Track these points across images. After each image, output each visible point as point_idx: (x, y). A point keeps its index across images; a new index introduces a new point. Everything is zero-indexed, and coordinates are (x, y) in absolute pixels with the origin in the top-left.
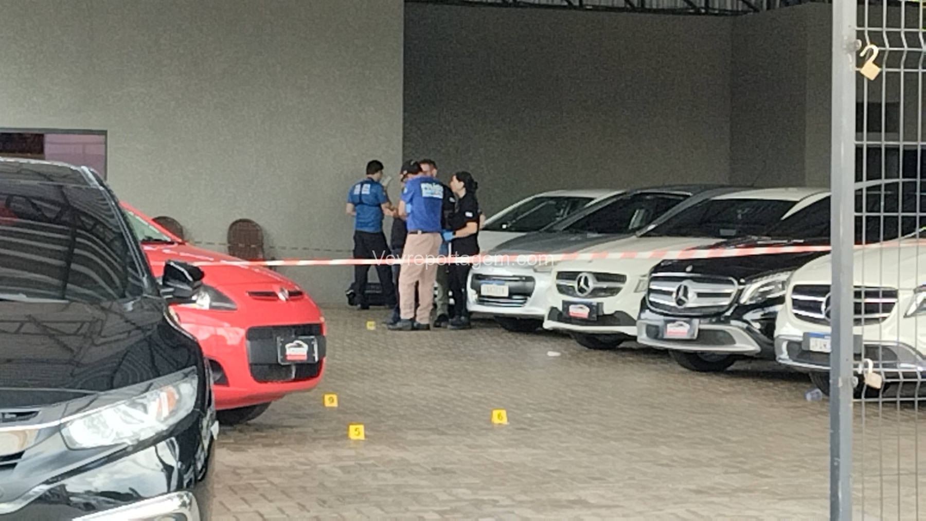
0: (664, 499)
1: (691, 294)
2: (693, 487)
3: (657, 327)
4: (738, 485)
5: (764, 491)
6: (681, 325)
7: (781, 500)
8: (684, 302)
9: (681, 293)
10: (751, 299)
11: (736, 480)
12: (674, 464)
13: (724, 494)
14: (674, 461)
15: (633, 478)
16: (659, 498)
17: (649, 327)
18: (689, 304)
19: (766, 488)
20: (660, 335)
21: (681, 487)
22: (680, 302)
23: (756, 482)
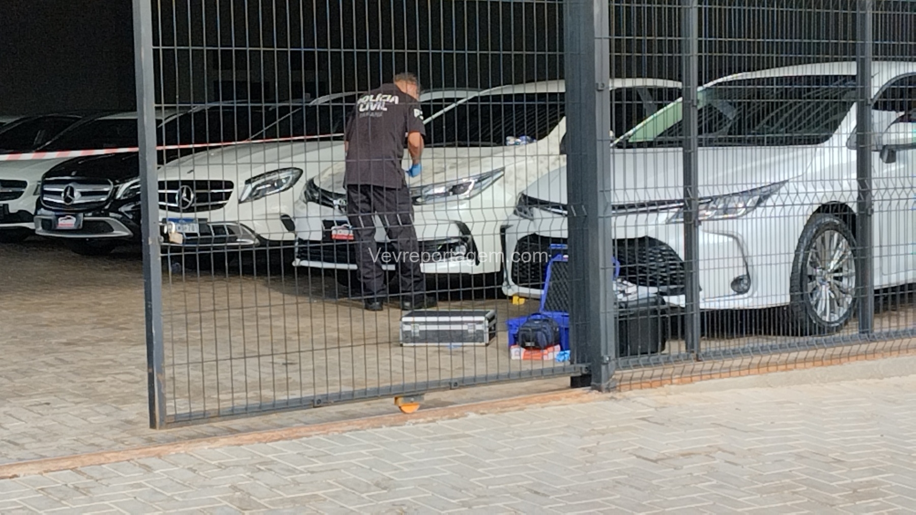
0: (38, 351)
1: (76, 194)
2: (64, 341)
3: (50, 221)
4: (102, 337)
5: (122, 340)
6: (69, 218)
7: (133, 345)
8: (71, 200)
9: (68, 193)
10: (125, 195)
11: (100, 334)
12: (53, 324)
13: (89, 344)
14: (53, 322)
15: (16, 337)
16: (34, 351)
17: (43, 220)
18: (75, 202)
19: (124, 338)
20: (53, 227)
21: (54, 341)
22: (67, 200)
23: (117, 334)
